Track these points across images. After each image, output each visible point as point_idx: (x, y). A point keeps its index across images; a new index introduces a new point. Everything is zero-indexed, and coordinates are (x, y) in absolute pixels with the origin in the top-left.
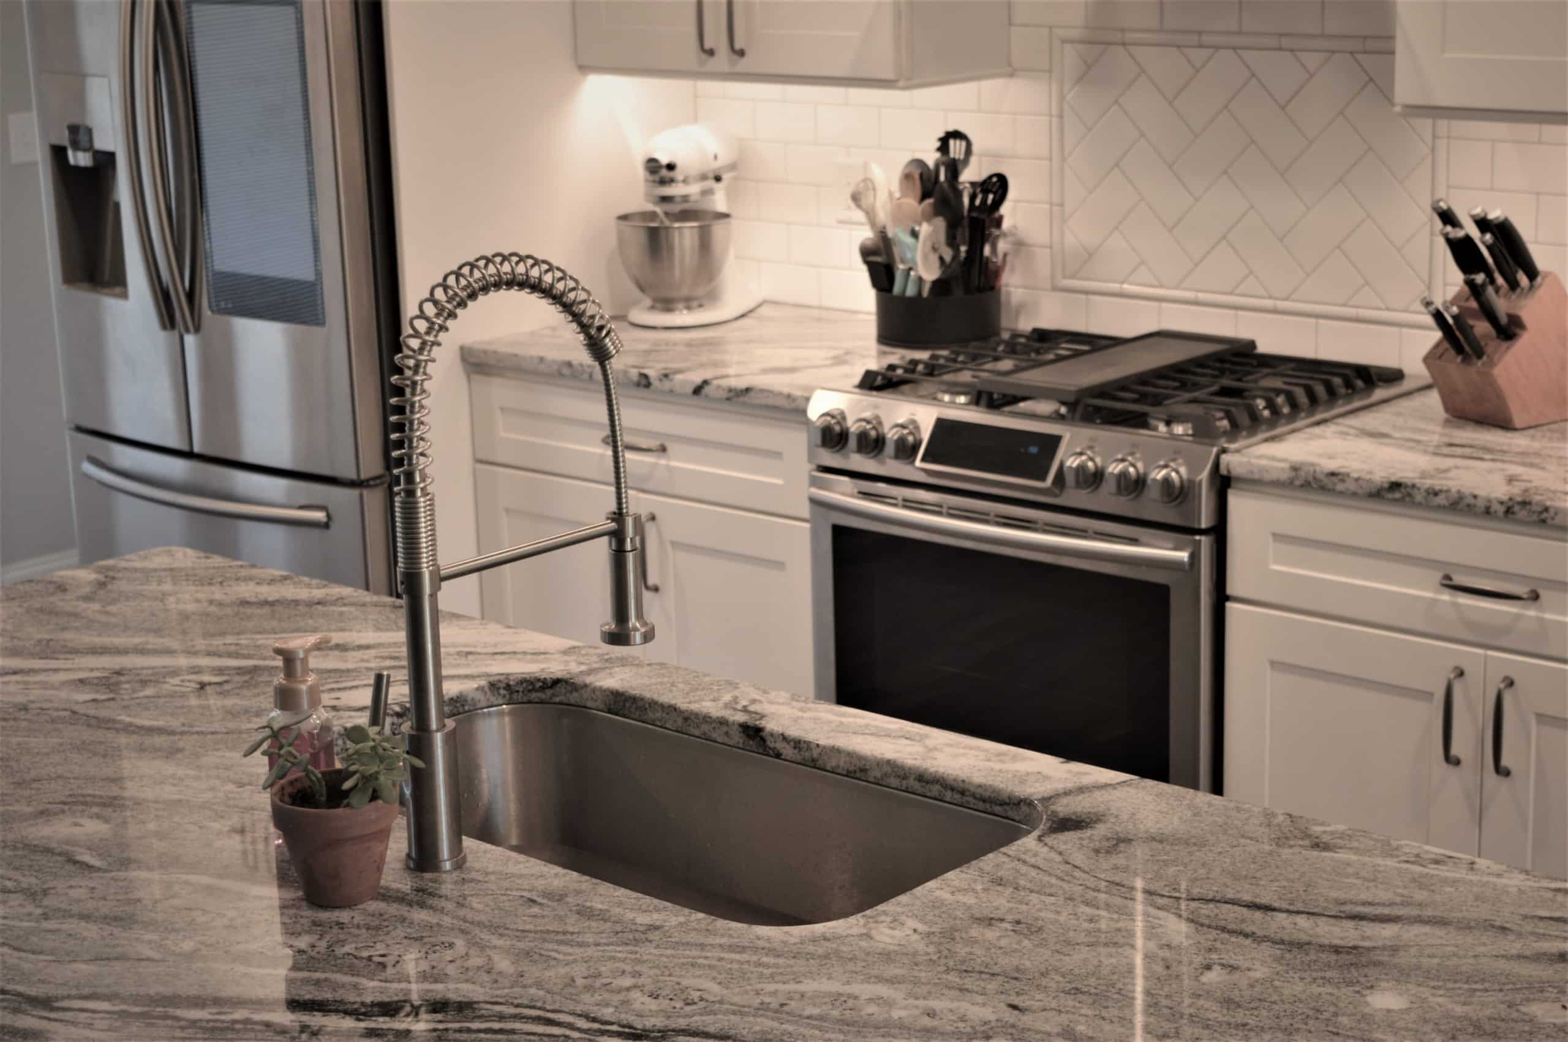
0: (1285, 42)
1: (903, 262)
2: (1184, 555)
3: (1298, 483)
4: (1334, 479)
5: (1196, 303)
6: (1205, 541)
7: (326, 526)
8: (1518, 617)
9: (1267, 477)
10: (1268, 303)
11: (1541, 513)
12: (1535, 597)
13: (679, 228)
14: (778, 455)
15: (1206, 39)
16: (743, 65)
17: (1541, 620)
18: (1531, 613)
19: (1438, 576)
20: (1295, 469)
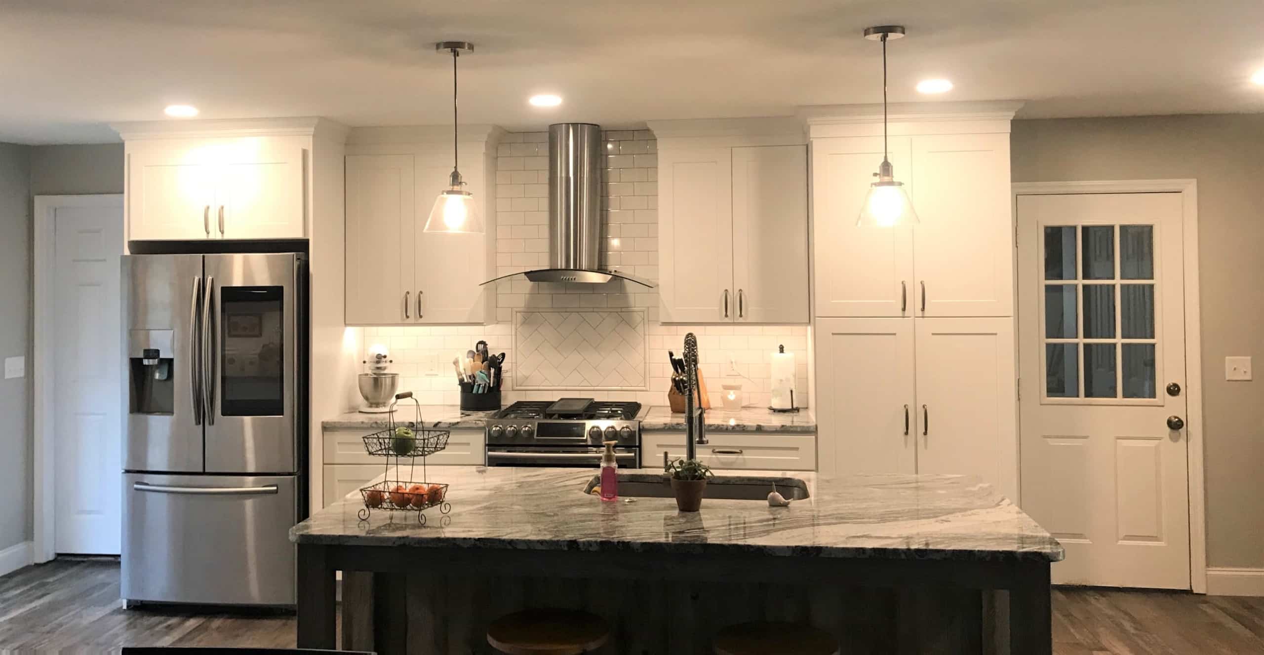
0: (595, 310)
1: (477, 383)
2: (633, 454)
3: (666, 428)
4: (678, 425)
5: (566, 390)
6: (638, 449)
7: (276, 492)
8: (737, 458)
9: (656, 428)
10: (592, 388)
11: (743, 427)
12: (741, 452)
13: (385, 377)
14: (468, 444)
15: (568, 310)
16: (421, 321)
17: (744, 459)
18: (741, 457)
19: (711, 450)
20: (665, 424)
